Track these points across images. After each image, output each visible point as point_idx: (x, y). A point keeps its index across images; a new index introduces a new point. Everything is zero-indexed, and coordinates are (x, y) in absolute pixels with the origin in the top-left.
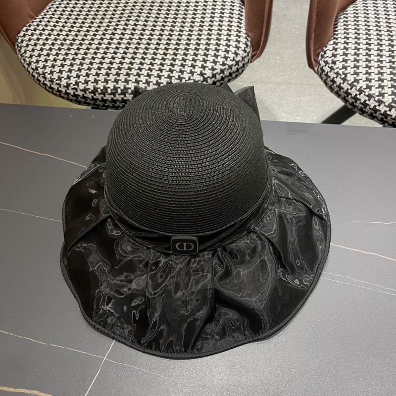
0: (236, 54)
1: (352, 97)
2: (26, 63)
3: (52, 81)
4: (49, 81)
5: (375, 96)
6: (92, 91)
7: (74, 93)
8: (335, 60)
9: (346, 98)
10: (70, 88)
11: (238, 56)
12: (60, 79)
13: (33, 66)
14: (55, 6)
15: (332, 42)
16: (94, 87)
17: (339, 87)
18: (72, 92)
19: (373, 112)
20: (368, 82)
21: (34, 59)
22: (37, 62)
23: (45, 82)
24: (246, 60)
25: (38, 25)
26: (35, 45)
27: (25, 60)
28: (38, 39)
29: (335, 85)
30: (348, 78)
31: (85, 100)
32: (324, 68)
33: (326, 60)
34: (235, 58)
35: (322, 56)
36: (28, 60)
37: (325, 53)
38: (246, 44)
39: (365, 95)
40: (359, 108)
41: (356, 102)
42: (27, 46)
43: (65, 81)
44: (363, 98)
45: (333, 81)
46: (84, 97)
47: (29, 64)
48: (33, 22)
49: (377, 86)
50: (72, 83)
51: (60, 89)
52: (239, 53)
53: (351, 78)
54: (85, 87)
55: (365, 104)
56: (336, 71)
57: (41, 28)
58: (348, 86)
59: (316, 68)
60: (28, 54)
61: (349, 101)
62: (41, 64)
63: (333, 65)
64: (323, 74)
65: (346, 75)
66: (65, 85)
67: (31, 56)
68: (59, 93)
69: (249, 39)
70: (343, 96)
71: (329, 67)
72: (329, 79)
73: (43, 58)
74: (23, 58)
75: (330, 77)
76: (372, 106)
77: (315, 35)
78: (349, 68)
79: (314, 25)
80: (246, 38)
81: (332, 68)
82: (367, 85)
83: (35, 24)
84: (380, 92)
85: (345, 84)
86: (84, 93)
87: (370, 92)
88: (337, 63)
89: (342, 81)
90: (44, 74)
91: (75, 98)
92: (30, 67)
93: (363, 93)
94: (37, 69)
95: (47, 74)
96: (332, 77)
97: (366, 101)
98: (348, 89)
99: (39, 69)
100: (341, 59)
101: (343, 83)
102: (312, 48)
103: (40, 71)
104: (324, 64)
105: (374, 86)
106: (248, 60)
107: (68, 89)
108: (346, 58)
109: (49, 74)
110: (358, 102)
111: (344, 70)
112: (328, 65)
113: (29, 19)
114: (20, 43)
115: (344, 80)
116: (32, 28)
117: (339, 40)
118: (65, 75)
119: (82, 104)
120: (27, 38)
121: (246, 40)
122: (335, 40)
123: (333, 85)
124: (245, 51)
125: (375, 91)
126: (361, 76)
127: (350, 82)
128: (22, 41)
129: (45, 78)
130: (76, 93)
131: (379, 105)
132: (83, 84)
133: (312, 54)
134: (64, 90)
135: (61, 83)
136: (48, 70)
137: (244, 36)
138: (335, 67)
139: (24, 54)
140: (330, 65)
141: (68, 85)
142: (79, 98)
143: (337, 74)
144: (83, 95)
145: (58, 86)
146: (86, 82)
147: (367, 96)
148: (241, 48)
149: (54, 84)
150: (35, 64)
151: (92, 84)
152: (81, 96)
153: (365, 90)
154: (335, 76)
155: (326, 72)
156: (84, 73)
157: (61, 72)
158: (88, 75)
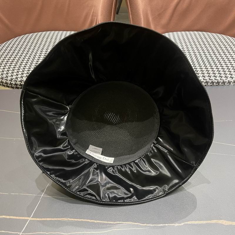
7: (15, 83)
10: (13, 81)
12: (7, 77)
18: (14, 83)
50: (14, 78)
54: (21, 79)
66: (10, 79)
68: (6, 85)
107: (12, 82)
118: (10, 75)
130: (16, 83)
132: (20, 78)
134: (9, 82)
141: (11, 80)
142: (18, 85)
145: (6, 81)
149: (4, 79)
152: (19, 84)
156: (20, 73)
157: (7, 73)
158: (22, 74)
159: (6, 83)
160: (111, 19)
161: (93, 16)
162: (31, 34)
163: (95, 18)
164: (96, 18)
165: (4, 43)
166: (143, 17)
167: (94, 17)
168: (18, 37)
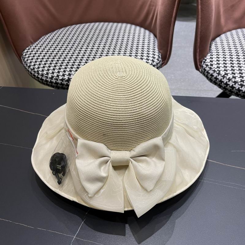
0: (153, 61)
1: (224, 84)
2: (27, 66)
3: (42, 75)
4: (41, 75)
5: (238, 82)
6: (67, 80)
7: (56, 81)
8: (212, 63)
9: (221, 85)
10: (53, 79)
11: (154, 62)
12: (47, 74)
13: (32, 67)
14: (46, 38)
15: (209, 55)
16: (68, 78)
17: (216, 78)
18: (54, 81)
19: (238, 91)
20: (233, 75)
21: (33, 64)
22: (34, 65)
23: (38, 76)
24: (159, 65)
25: (36, 47)
26: (34, 56)
27: (27, 65)
28: (35, 54)
29: (213, 78)
30: (221, 73)
31: (62, 86)
32: (206, 68)
33: (206, 64)
34: (153, 64)
35: (204, 62)
36: (28, 64)
37: (206, 60)
38: (158, 56)
39: (232, 82)
40: (229, 89)
41: (227, 86)
42: (29, 57)
43: (51, 75)
44: (231, 83)
45: (212, 75)
46: (61, 84)
47: (29, 66)
48: (32, 45)
49: (239, 76)
50: (55, 76)
51: (47, 79)
52: (155, 60)
53: (223, 73)
54: (63, 78)
55: (232, 87)
56: (213, 69)
57: (37, 48)
58: (221, 77)
59: (200, 70)
60: (29, 61)
61: (222, 86)
62: (36, 66)
63: (211, 66)
64: (206, 72)
65: (219, 71)
66: (51, 77)
67: (31, 62)
68: (46, 83)
69: (160, 54)
70: (218, 83)
71: (209, 67)
72: (209, 75)
73: (38, 63)
74: (26, 63)
75: (210, 73)
76: (237, 88)
77: (199, 50)
78: (221, 68)
79: (198, 44)
80: (158, 53)
81: (210, 68)
82: (233, 76)
83: (34, 46)
84: (241, 80)
85: (220, 76)
86: (61, 81)
87: (235, 80)
88: (213, 65)
89: (217, 75)
90: (38, 71)
91: (56, 85)
92: (30, 68)
93: (231, 81)
94: (34, 69)
95: (40, 72)
96: (211, 73)
97: (233, 85)
98: (221, 79)
99: (35, 69)
100: (216, 63)
101: (218, 76)
102: (198, 58)
103: (36, 70)
104: (206, 66)
105: (237, 77)
106: (160, 65)
107: (52, 79)
108: (219, 63)
109: (41, 71)
110: (228, 86)
111: (218, 69)
112: (208, 67)
113: (30, 44)
114: (24, 56)
115: (219, 74)
116: (32, 48)
117: (213, 53)
118: (51, 71)
119: (60, 88)
120: (29, 53)
121: (158, 54)
122: (211, 54)
123: (212, 77)
124: (158, 60)
125: (238, 79)
126: (228, 72)
127: (222, 75)
128: (26, 55)
129: (38, 74)
130: (57, 82)
131: (241, 87)
132: (61, 76)
133: (198, 61)
134: (49, 80)
135: (48, 76)
136: (41, 69)
137: (157, 52)
138: (212, 67)
139: (26, 62)
140: (210, 67)
142: (59, 85)
143: (214, 71)
144: (61, 82)
145: (46, 78)
146: (64, 75)
147: (234, 82)
148: (155, 58)
149: (44, 76)
150: (33, 67)
151: (67, 76)
153: (232, 79)
154: (213, 72)
155: (207, 70)
156: (62, 70)
157: (48, 70)
158: (64, 71)
159: (46, 81)
160: (174, 9)
161: (150, 5)
162: (78, 25)
163: (152, 9)
164: (154, 8)
165: (49, 35)
166: (215, 8)
167: (151, 7)
168: (64, 28)
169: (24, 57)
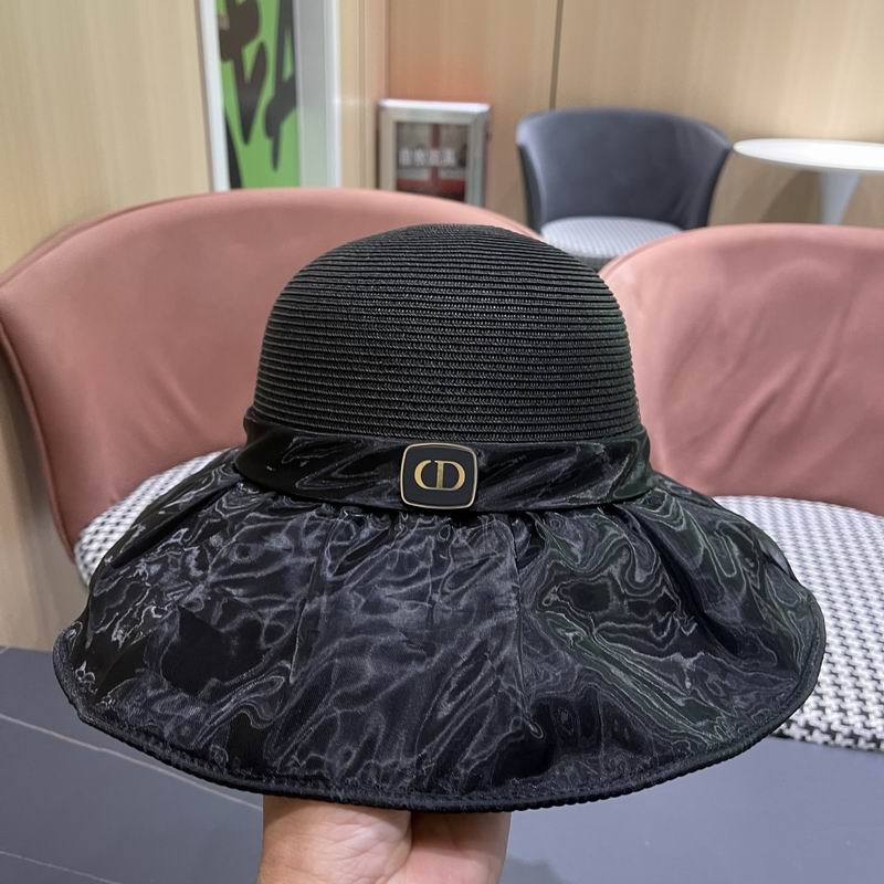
48: (115, 510)
113: (109, 505)
114: (85, 544)
120: (101, 537)
169: (85, 548)
